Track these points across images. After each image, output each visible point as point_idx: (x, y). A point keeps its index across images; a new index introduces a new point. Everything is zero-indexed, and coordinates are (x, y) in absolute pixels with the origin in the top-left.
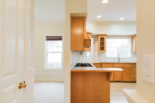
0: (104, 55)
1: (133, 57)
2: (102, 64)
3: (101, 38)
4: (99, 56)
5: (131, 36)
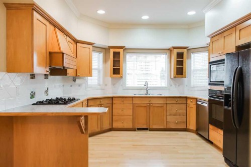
0: (121, 84)
2: (113, 99)
3: (114, 53)
4: (113, 85)
5: (169, 49)
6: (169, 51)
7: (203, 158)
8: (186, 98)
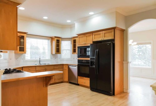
1: (52, 58)
5: (51, 37)
6: (51, 39)
7: (82, 91)
8: (63, 65)
